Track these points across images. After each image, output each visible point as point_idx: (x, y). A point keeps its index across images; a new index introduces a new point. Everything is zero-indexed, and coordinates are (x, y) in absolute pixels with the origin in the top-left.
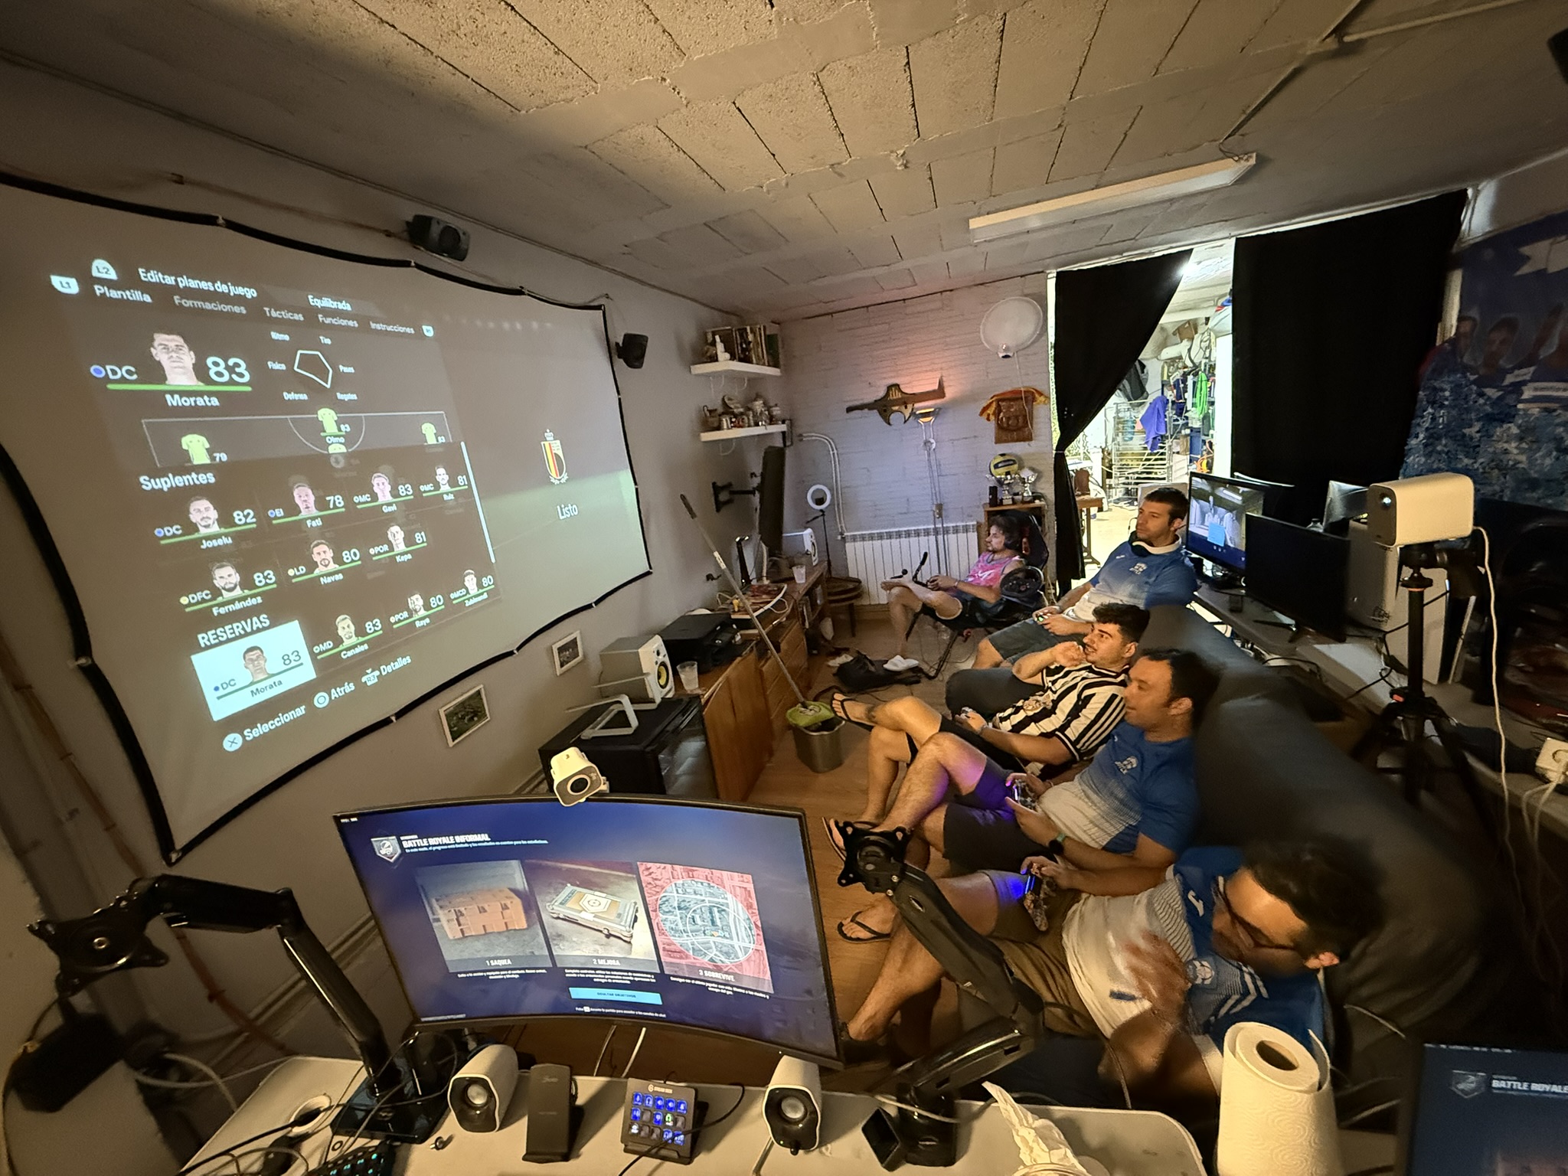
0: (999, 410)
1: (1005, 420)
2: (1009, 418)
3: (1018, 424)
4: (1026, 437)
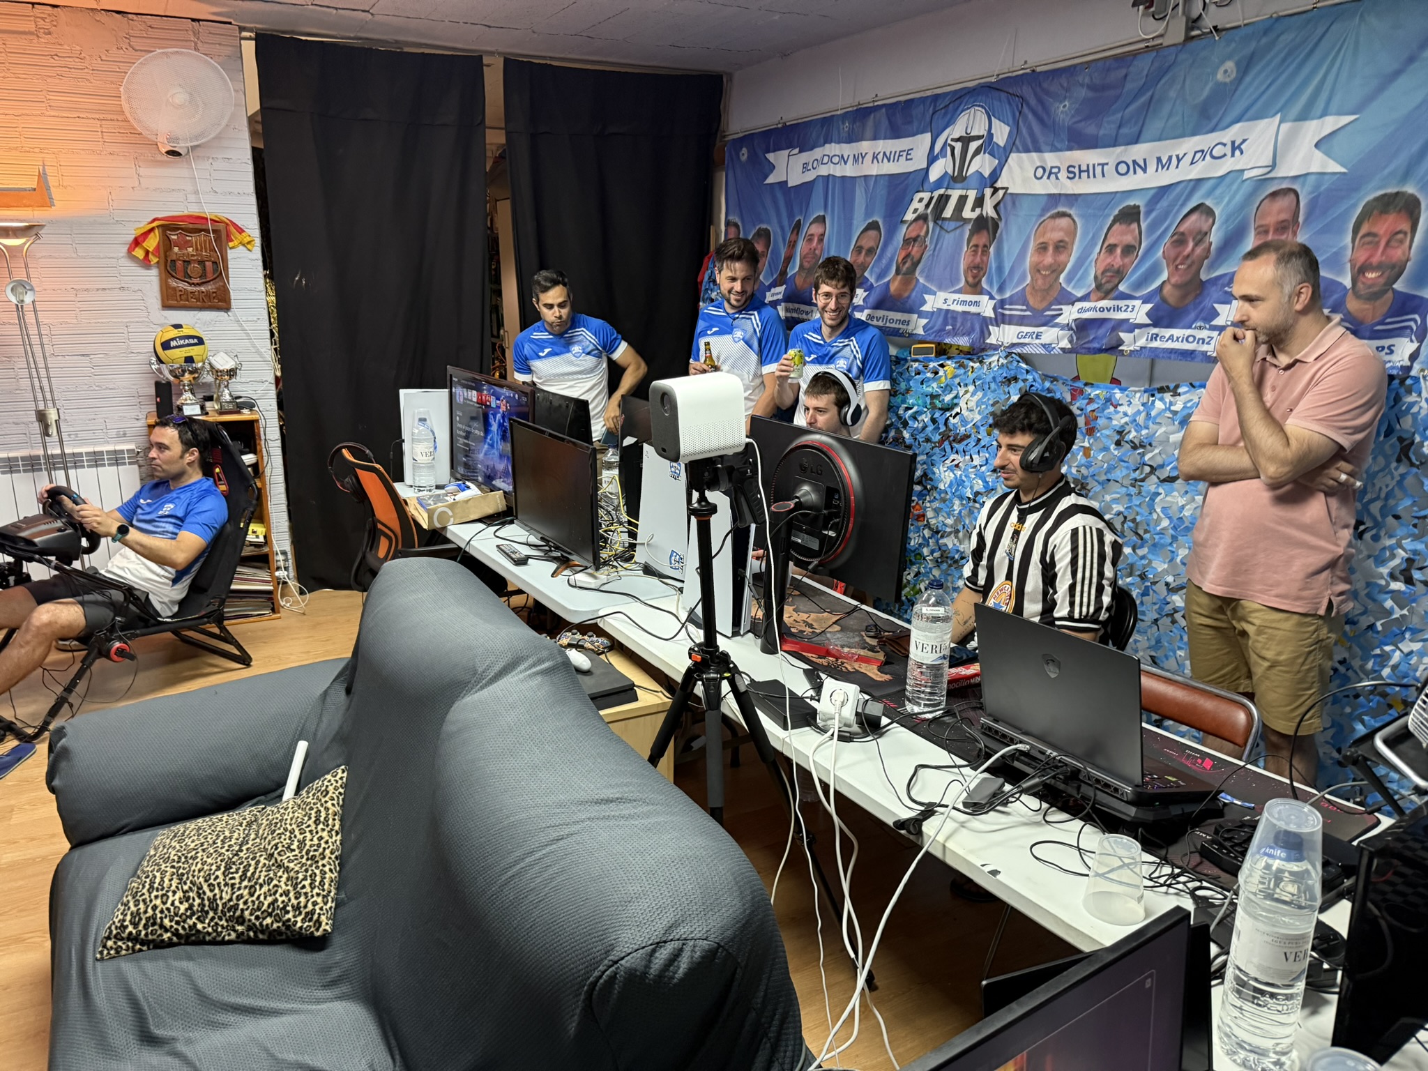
0: (166, 244)
1: (179, 264)
2: (189, 262)
3: (203, 275)
4: (220, 301)
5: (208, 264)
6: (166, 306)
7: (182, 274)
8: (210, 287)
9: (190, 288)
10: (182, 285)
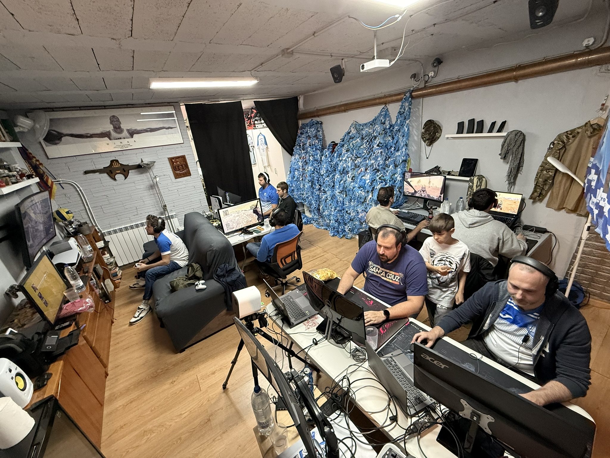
0: (172, 163)
1: (177, 167)
2: (178, 166)
3: (183, 168)
4: (188, 174)
5: (183, 165)
6: (176, 178)
7: (178, 170)
8: (185, 171)
9: (181, 172)
10: (178, 172)
